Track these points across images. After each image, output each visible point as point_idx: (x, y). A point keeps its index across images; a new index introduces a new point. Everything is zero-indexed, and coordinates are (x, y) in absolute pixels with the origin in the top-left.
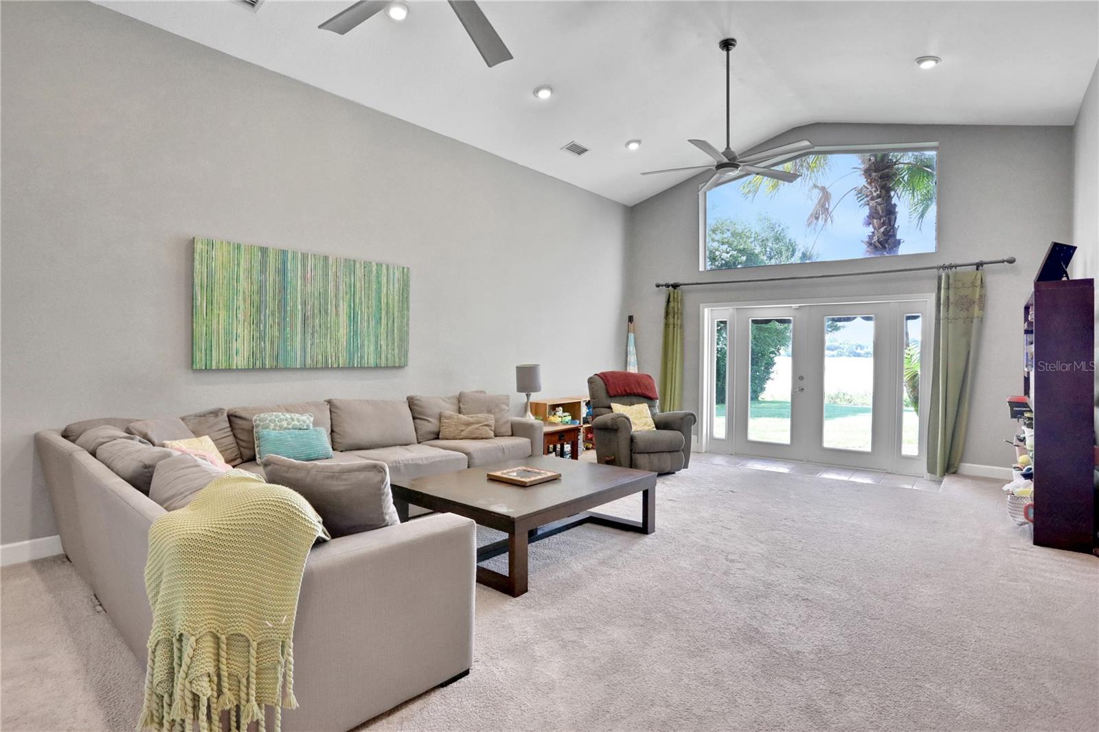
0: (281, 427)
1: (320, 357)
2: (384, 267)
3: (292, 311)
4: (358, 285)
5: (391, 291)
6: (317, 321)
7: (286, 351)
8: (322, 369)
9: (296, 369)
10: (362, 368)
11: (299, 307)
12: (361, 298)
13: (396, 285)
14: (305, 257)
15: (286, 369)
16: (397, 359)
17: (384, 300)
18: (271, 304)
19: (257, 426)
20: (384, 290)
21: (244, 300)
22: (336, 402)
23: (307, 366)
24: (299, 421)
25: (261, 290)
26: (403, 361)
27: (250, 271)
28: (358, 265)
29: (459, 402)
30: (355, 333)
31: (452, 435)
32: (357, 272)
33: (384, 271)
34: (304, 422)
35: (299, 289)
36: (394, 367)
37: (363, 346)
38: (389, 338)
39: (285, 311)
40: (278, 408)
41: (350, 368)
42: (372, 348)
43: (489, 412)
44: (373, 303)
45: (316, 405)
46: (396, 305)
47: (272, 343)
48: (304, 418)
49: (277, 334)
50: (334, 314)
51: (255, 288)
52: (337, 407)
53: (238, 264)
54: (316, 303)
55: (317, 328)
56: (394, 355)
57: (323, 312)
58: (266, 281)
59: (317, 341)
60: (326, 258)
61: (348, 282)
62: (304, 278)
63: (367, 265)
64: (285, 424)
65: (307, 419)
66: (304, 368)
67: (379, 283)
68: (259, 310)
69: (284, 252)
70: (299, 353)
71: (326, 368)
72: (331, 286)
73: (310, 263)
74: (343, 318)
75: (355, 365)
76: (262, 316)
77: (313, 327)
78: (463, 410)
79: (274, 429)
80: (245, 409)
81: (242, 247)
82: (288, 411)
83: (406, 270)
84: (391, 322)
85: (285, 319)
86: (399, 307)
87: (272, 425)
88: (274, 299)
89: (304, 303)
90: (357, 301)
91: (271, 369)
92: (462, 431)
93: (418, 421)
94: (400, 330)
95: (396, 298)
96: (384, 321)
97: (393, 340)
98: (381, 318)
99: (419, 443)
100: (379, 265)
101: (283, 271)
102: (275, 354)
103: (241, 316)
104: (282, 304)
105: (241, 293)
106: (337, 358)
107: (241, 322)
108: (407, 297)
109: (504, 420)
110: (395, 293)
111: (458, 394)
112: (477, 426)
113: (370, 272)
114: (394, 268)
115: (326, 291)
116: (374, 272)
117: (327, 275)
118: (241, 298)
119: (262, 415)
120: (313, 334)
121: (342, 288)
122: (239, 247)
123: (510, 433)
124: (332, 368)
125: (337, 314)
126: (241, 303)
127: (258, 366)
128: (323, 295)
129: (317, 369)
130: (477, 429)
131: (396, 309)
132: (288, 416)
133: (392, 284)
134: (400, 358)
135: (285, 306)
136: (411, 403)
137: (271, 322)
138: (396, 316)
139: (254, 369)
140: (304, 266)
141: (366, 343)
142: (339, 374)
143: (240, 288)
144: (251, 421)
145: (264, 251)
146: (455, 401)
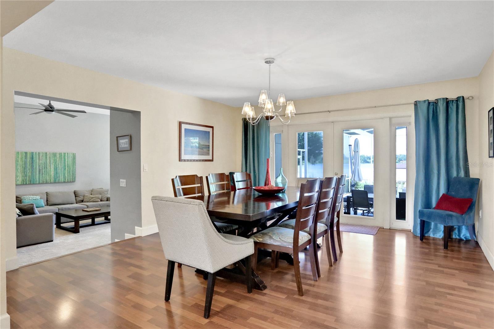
0: (30, 200)
1: (45, 180)
2: (66, 153)
3: (35, 168)
4: (57, 160)
5: (69, 161)
6: (44, 171)
7: (33, 179)
8: (45, 183)
9: (37, 184)
10: (59, 183)
11: (38, 167)
12: (58, 163)
13: (71, 159)
14: (39, 153)
15: (33, 184)
16: (71, 180)
17: (66, 163)
18: (28, 166)
19: (23, 199)
20: (67, 160)
21: (20, 166)
22: (49, 193)
23: (40, 183)
24: (35, 198)
25: (25, 163)
26: (73, 180)
27: (22, 158)
28: (57, 154)
29: (92, 191)
30: (57, 173)
31: (87, 201)
32: (57, 156)
33: (66, 155)
34: (37, 198)
35: (38, 162)
36: (71, 182)
37: (59, 177)
38: (69, 174)
39: (33, 168)
40: (30, 195)
41: (55, 182)
42: (62, 177)
43: (100, 194)
44: (63, 164)
45: (42, 194)
46: (71, 164)
47: (29, 177)
48: (37, 197)
49: (30, 175)
50: (49, 169)
51: (23, 163)
52: (48, 194)
53: (18, 157)
54: (43, 166)
55: (44, 172)
56: (70, 179)
57: (45, 168)
58: (27, 161)
59: (43, 176)
60: (46, 153)
61: (54, 159)
62: (39, 159)
63: (60, 154)
64: (31, 199)
65: (38, 197)
66: (39, 183)
67: (65, 159)
68: (25, 169)
69: (33, 153)
70: (38, 179)
71: (47, 183)
72: (48, 161)
73: (41, 155)
74: (52, 169)
75: (57, 182)
76: (26, 170)
77: (42, 172)
78: (92, 194)
79: (27, 200)
80: (20, 195)
81: (19, 153)
82: (33, 195)
83: (74, 154)
84: (69, 169)
85: (33, 171)
86: (72, 164)
87: (27, 199)
88: (29, 165)
89: (39, 166)
90: (57, 164)
91: (29, 184)
92: (90, 200)
93: (77, 197)
94: (72, 171)
95: (71, 162)
96: (67, 169)
97: (70, 174)
98: (65, 168)
99: (77, 203)
100: (65, 154)
101: (32, 158)
102: (30, 180)
103: (19, 171)
104: (32, 167)
105: (19, 165)
106: (50, 180)
107: (19, 172)
108: (75, 162)
109: (105, 196)
110: (71, 160)
111: (92, 189)
112: (95, 198)
113: (62, 155)
114: (70, 154)
115: (47, 162)
116: (63, 156)
117: (47, 157)
118: (19, 166)
119: (24, 197)
120: (42, 174)
121: (52, 161)
122: (18, 153)
123: (106, 200)
124: (49, 183)
125: (50, 168)
126: (19, 167)
127: (24, 184)
128: (46, 163)
129: (44, 183)
130: (95, 199)
131: (71, 165)
132: (32, 196)
133: (69, 158)
134: (73, 179)
135: (33, 166)
136: (75, 193)
137: (29, 172)
138: (71, 167)
139: (23, 184)
140: (39, 156)
141: (60, 176)
142: (51, 185)
143: (19, 163)
144: (21, 198)
145: (26, 153)
146: (91, 191)
